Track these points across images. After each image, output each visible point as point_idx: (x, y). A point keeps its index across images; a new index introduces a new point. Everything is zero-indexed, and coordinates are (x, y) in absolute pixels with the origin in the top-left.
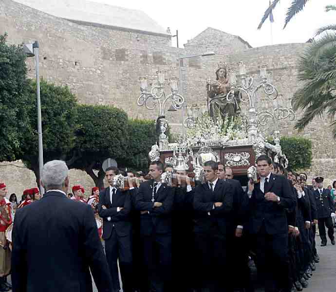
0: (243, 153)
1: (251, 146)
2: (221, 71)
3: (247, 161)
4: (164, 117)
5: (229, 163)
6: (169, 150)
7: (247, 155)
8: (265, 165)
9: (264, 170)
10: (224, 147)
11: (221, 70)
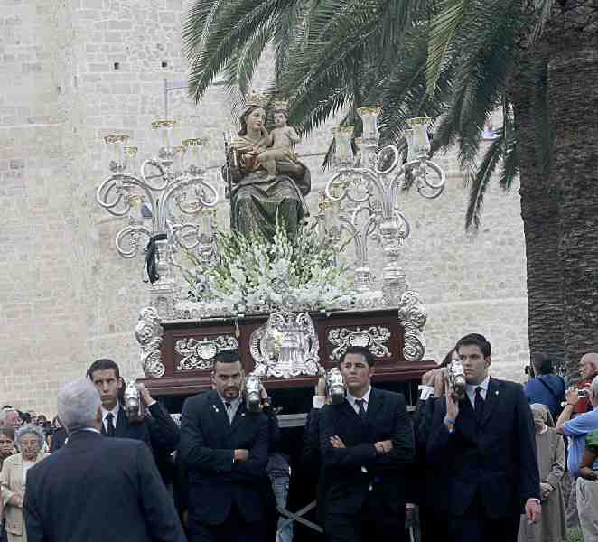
0: (375, 329)
1: (395, 312)
2: (257, 115)
3: (386, 349)
4: (163, 237)
5: (338, 352)
6: (187, 320)
7: (385, 334)
8: (473, 357)
9: (473, 368)
10: (328, 314)
11: (256, 111)
